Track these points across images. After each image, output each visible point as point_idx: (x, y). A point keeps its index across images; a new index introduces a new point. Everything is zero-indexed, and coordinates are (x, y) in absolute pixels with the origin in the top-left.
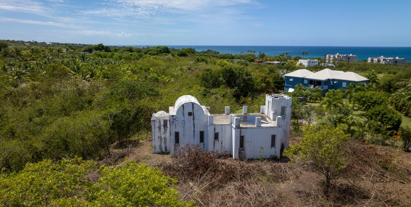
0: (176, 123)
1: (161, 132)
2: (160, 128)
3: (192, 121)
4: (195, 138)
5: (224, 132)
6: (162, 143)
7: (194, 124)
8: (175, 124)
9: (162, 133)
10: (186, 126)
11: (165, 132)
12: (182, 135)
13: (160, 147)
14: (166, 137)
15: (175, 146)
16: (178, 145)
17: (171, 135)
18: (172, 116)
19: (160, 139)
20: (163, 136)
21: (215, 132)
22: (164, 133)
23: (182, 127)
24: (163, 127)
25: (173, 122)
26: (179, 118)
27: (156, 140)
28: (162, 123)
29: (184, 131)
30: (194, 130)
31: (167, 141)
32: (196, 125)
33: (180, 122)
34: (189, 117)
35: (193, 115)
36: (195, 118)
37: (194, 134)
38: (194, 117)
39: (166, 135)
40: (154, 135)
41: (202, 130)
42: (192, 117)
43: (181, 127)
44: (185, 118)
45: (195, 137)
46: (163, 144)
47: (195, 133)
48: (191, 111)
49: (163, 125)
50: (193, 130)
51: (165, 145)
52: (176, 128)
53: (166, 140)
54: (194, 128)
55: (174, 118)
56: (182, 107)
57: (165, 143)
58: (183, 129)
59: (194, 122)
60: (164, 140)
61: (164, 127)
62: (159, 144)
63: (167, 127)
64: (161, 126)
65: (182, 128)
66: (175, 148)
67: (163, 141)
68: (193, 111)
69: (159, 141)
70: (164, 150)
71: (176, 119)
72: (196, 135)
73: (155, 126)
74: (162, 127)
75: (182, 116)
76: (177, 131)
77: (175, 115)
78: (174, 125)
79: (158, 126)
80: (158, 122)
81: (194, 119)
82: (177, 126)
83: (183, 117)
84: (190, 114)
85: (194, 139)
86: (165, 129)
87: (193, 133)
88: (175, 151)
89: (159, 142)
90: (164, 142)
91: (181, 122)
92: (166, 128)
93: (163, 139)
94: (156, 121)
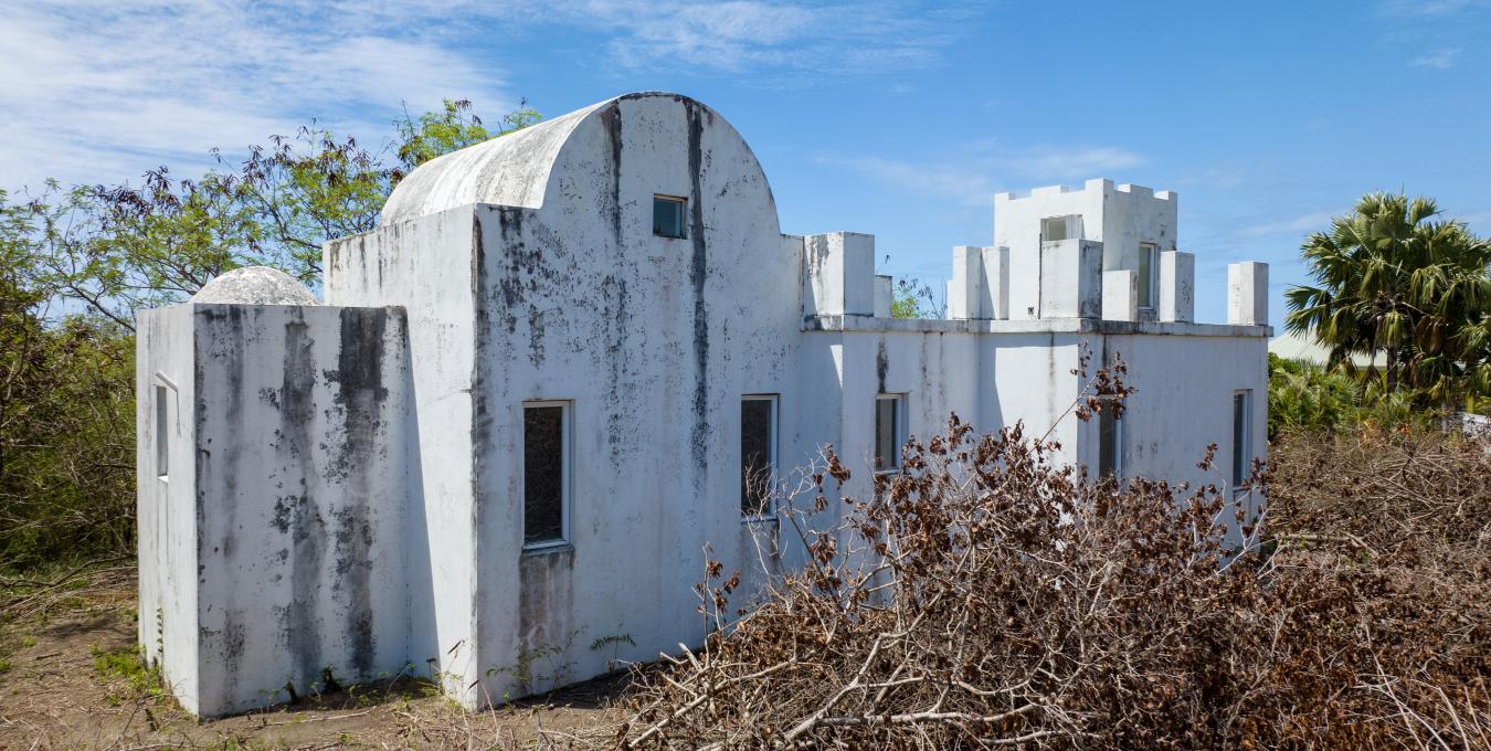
0: (543, 305)
1: (316, 450)
2: (294, 401)
3: (687, 294)
4: (704, 465)
5: (935, 389)
6: (315, 572)
7: (698, 324)
8: (535, 317)
9: (321, 460)
10: (632, 343)
11: (349, 447)
12: (599, 438)
13: (300, 631)
14: (362, 507)
15: (523, 572)
16: (554, 558)
17: (494, 439)
18: (503, 221)
19: (301, 535)
20: (330, 497)
21: (882, 390)
22: (342, 463)
23: (601, 351)
24: (336, 387)
25: (511, 294)
26: (571, 246)
27: (243, 554)
28: (327, 351)
29: (620, 393)
30: (702, 389)
31: (373, 553)
32: (714, 337)
33: (578, 295)
34: (658, 245)
35: (698, 228)
36: (713, 257)
37: (703, 427)
38: (700, 245)
39: (363, 485)
40: (231, 485)
41: (760, 385)
42: (687, 247)
43: (586, 354)
44: (631, 255)
45: (709, 458)
46: (325, 593)
47: (711, 419)
48: (680, 187)
49: (334, 366)
50: (690, 386)
51: (346, 597)
52: (537, 359)
53: (369, 543)
54: (703, 365)
55: (530, 242)
56: (603, 135)
57: (354, 569)
58: (604, 375)
59: (699, 305)
60: (343, 537)
61: (348, 395)
62: (284, 595)
63: (381, 394)
64: (310, 384)
65: (596, 360)
66: (524, 597)
67: (330, 556)
68: (696, 192)
69: (284, 554)
70: (335, 653)
71: (548, 254)
72: (713, 441)
73: (236, 381)
74: (325, 395)
75: (601, 231)
76: (551, 393)
77: (533, 213)
78: (523, 326)
79: (278, 384)
80: (281, 333)
81: (699, 274)
82: (550, 340)
83: (611, 240)
84: (669, 217)
85: (697, 484)
86: (353, 409)
87: (689, 420)
88: (525, 625)
89: (287, 569)
90: (342, 567)
91: (590, 296)
92: (365, 398)
93: (333, 525)
94: (248, 323)
